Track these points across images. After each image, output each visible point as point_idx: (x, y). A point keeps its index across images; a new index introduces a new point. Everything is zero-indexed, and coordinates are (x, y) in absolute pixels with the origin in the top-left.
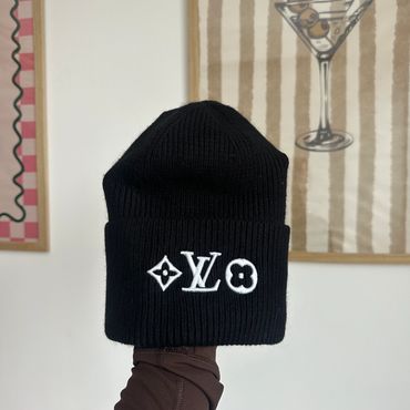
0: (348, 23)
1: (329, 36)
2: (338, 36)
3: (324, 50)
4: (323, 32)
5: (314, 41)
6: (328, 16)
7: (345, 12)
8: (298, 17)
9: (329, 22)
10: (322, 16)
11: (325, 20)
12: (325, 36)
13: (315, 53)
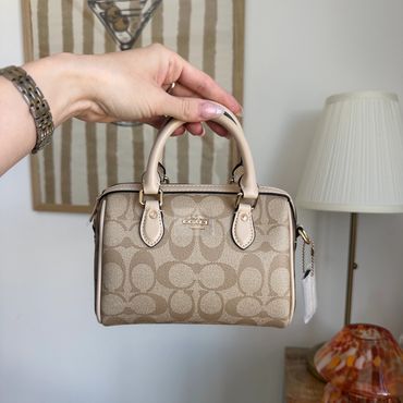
0: (143, 20)
1: (129, 30)
2: (135, 31)
3: (125, 41)
4: (124, 26)
5: (117, 34)
6: (128, 13)
7: (140, 9)
8: (106, 13)
9: (129, 19)
10: (124, 13)
11: (125, 16)
12: (126, 30)
13: (119, 44)
